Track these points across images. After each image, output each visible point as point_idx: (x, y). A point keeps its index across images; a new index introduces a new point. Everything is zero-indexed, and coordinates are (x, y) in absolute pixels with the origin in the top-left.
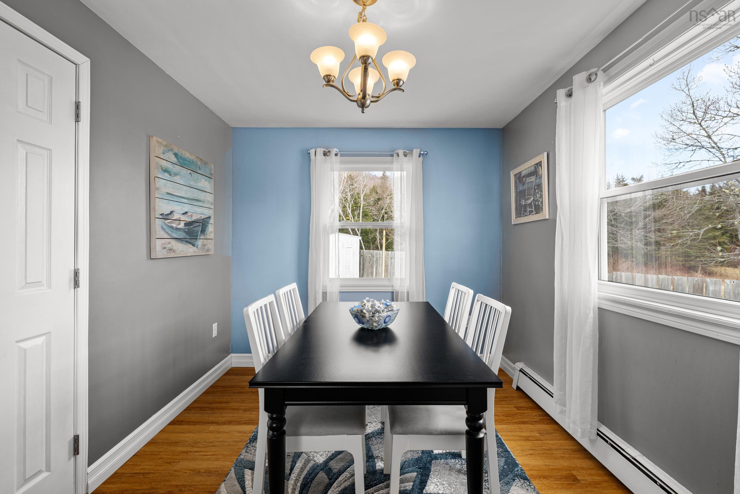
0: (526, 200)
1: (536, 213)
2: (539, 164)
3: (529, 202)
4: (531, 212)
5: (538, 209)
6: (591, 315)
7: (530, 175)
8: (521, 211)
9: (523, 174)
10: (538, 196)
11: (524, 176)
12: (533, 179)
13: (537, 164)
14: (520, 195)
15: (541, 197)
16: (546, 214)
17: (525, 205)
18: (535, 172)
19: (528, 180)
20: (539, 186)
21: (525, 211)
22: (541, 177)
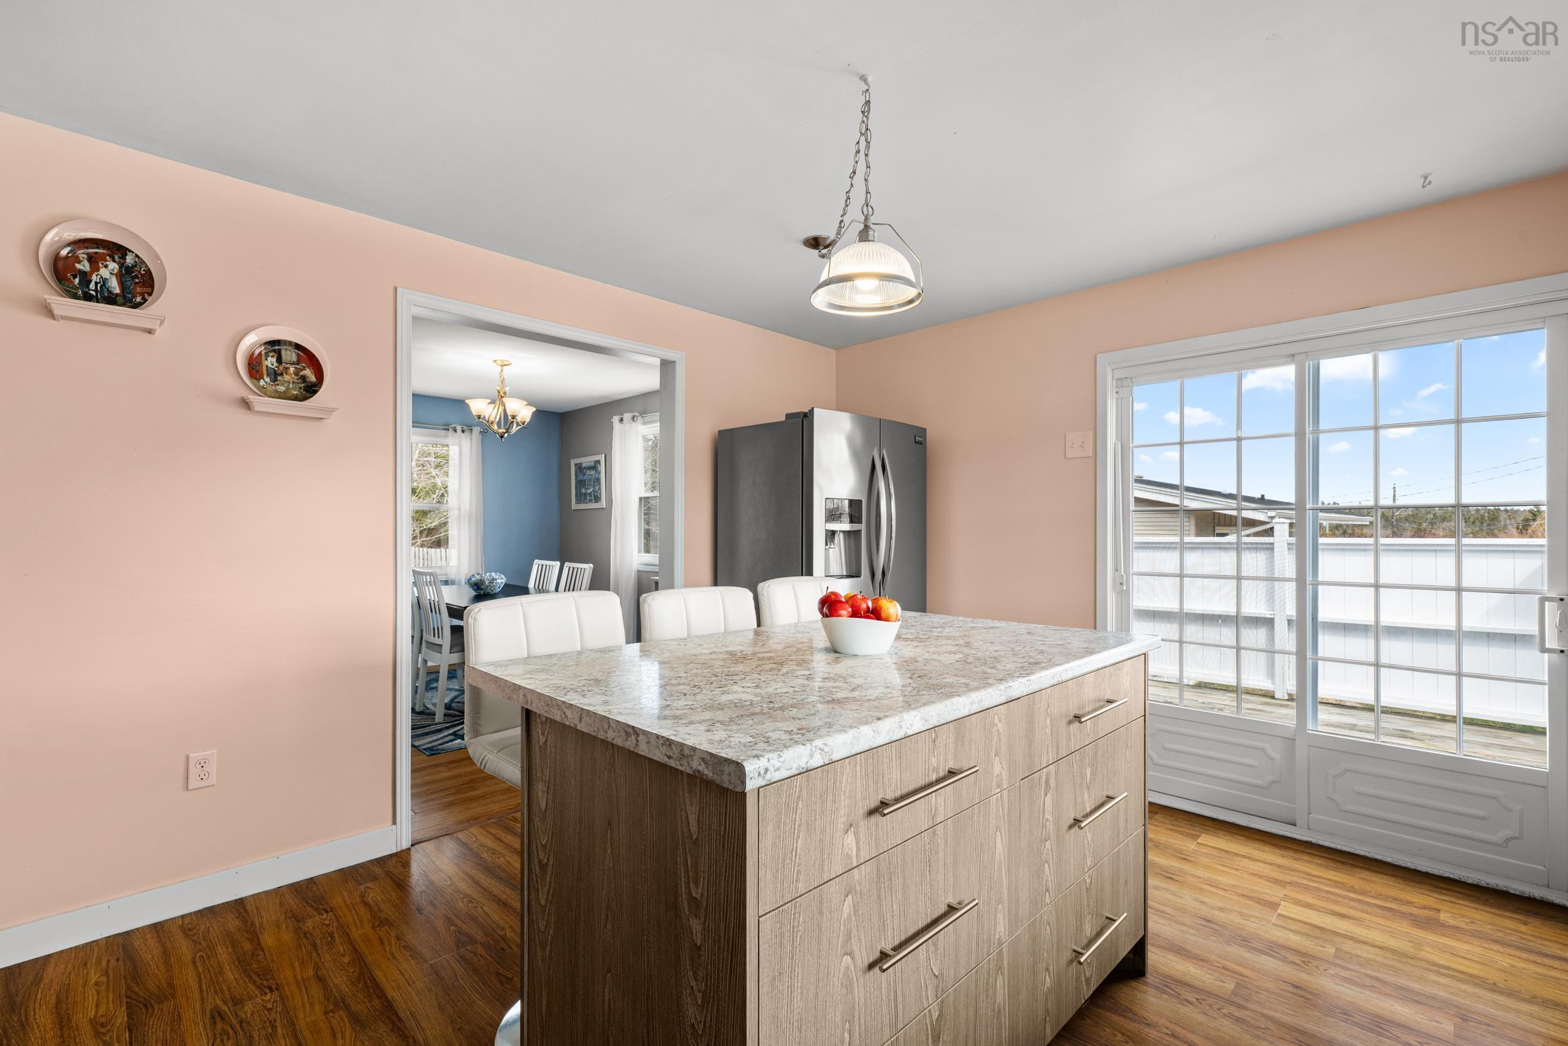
0: (586, 489)
1: (596, 502)
2: (598, 462)
3: (589, 491)
4: (591, 501)
5: (597, 499)
6: (633, 575)
7: (590, 468)
8: (581, 498)
9: (584, 465)
10: (597, 488)
11: (585, 468)
12: (593, 472)
13: (597, 461)
14: (580, 483)
15: (600, 489)
16: (603, 503)
17: (585, 494)
18: (595, 467)
19: (588, 472)
20: (598, 480)
21: (586, 499)
22: (599, 473)
